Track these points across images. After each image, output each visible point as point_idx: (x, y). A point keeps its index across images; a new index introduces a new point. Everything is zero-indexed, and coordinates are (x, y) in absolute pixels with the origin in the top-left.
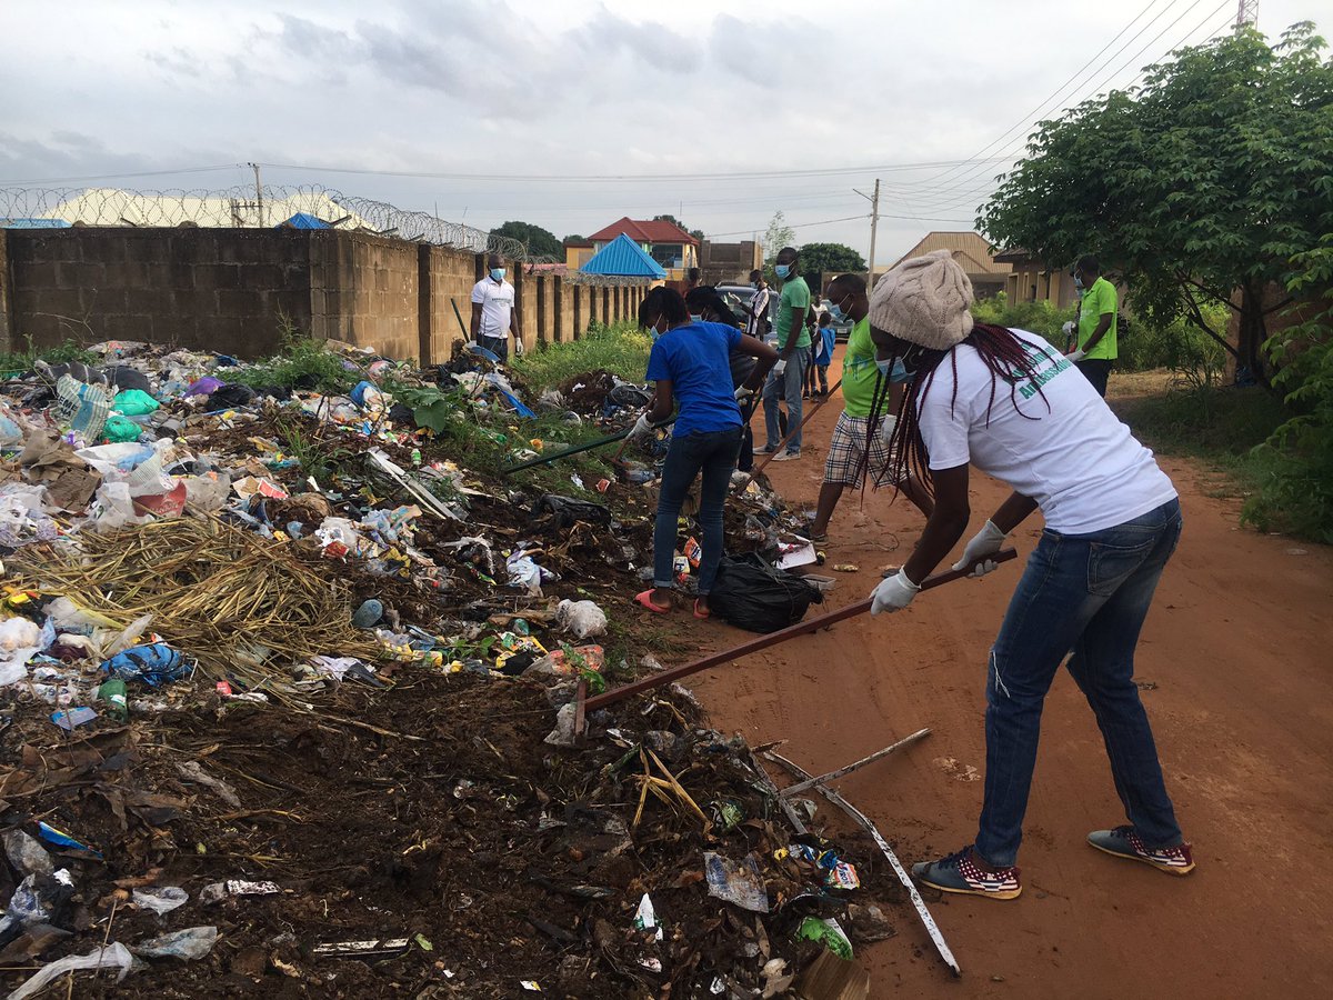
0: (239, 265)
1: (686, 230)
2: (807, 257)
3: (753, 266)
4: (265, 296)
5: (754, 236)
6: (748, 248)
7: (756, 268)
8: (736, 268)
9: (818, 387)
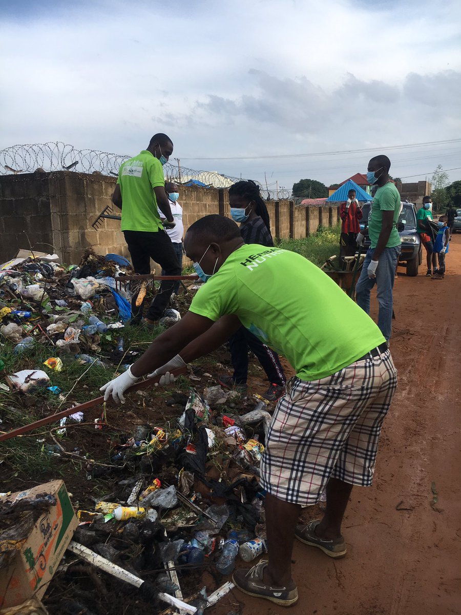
0: (13, 199)
1: (392, 178)
2: (455, 188)
3: (425, 194)
4: (28, 219)
5: (426, 178)
6: (422, 185)
7: (427, 195)
8: (416, 195)
9: (438, 267)
